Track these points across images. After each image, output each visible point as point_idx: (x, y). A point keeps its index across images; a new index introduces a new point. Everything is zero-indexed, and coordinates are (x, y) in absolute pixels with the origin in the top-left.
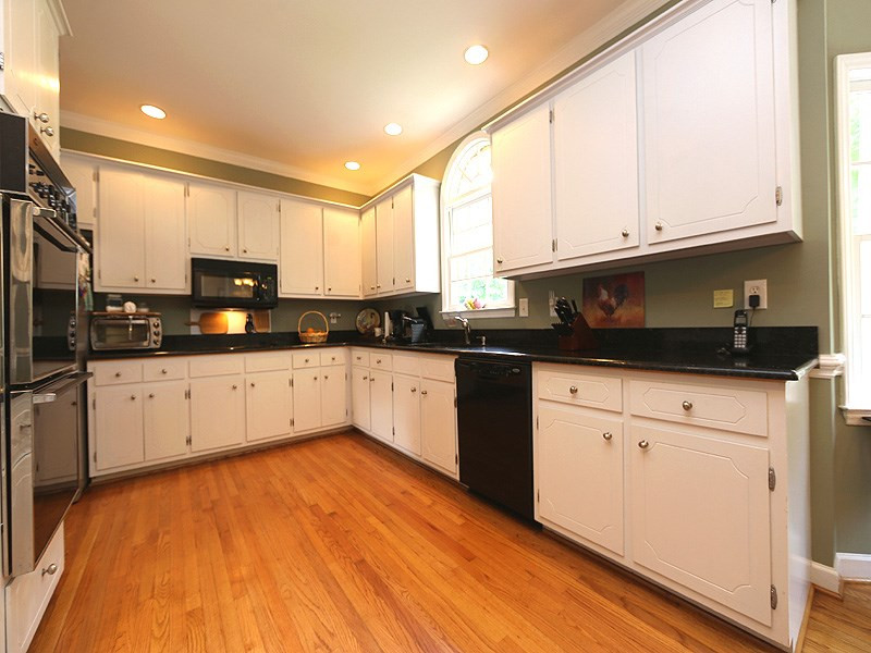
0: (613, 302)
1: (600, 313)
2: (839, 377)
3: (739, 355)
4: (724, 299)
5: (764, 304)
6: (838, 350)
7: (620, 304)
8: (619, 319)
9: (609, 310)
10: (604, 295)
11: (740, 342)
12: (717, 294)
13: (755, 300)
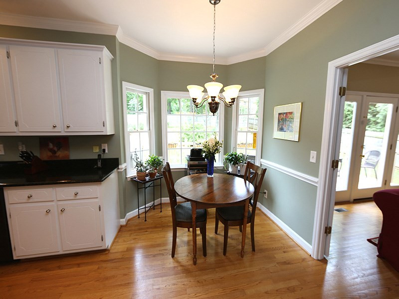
0: (56, 149)
1: (50, 154)
2: (125, 169)
3: (99, 168)
4: (96, 150)
5: (107, 151)
6: (125, 162)
7: (58, 150)
8: (59, 156)
9: (54, 152)
10: (51, 146)
11: (99, 164)
12: (94, 147)
13: (104, 150)
